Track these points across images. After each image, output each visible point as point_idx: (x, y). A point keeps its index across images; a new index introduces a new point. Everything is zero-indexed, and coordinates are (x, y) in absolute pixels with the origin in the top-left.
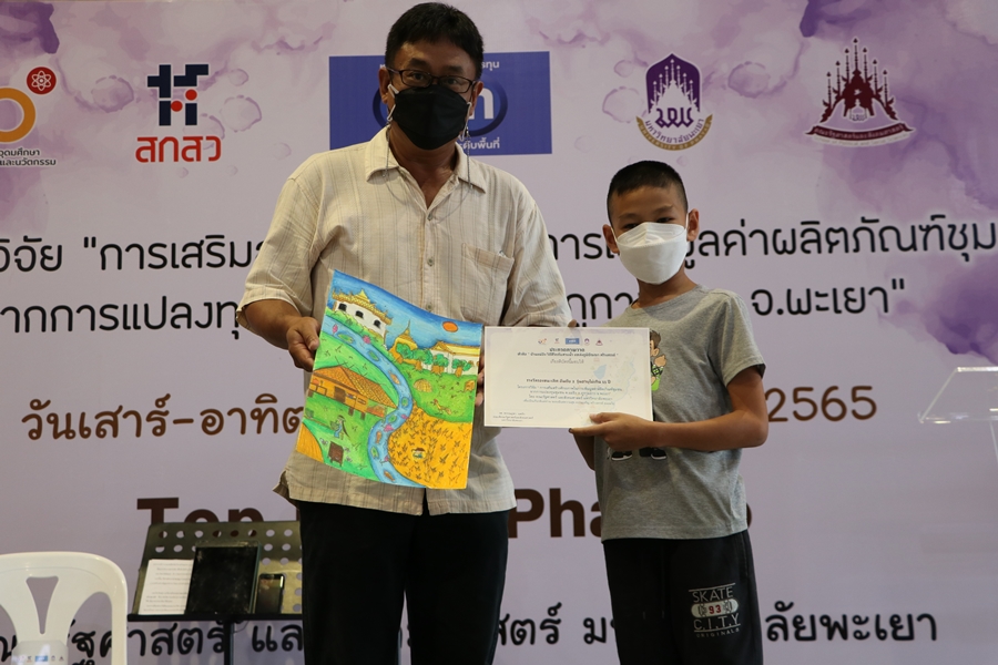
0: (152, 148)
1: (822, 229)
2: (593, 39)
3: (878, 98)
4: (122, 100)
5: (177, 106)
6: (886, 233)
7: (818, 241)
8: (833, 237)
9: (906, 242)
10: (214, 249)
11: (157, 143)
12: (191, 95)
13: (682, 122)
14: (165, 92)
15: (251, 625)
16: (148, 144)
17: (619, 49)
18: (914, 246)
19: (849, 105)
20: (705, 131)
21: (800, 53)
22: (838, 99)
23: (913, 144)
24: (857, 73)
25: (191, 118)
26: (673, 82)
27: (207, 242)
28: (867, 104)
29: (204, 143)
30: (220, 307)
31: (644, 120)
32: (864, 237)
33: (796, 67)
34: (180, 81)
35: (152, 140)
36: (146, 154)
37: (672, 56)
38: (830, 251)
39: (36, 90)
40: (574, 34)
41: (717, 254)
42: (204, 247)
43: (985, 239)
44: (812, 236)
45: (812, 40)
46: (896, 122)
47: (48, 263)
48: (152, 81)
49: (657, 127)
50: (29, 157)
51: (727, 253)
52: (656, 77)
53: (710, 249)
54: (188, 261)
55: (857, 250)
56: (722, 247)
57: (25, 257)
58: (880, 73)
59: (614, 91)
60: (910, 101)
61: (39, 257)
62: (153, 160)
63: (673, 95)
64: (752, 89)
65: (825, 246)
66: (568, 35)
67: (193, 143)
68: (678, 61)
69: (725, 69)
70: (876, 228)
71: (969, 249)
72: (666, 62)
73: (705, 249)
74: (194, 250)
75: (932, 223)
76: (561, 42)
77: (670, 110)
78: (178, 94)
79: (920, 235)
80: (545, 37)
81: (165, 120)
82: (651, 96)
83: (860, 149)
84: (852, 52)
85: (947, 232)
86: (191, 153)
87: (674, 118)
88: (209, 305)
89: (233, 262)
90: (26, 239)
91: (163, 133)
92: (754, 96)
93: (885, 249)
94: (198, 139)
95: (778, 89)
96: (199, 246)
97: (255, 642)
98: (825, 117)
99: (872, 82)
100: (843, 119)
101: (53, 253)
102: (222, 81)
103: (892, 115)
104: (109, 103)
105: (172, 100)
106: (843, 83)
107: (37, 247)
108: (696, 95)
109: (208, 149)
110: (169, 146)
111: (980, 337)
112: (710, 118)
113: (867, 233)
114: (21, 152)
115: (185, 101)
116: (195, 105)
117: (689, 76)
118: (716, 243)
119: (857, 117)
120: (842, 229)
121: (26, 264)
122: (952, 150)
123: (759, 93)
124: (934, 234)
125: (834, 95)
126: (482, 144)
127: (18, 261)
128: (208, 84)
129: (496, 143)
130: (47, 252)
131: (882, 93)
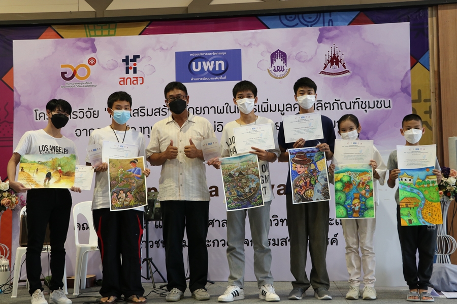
0: (124, 81)
1: (323, 103)
2: (254, 45)
3: (341, 62)
4: (115, 67)
5: (131, 68)
6: (342, 104)
7: (322, 106)
8: (326, 105)
9: (348, 107)
10: (142, 111)
11: (125, 79)
12: (135, 64)
13: (281, 70)
14: (127, 64)
15: (154, 222)
16: (123, 80)
17: (262, 48)
18: (350, 108)
19: (332, 64)
20: (288, 73)
21: (317, 48)
22: (329, 63)
23: (351, 76)
24: (334, 54)
25: (135, 72)
26: (279, 58)
27: (140, 109)
28: (337, 64)
29: (139, 79)
30: (144, 128)
31: (270, 70)
32: (335, 105)
33: (316, 53)
34: (131, 60)
35: (124, 78)
36: (122, 83)
37: (278, 50)
38: (325, 109)
39: (90, 64)
40: (249, 43)
41: (291, 111)
42: (139, 110)
43: (372, 106)
44: (320, 105)
45: (321, 44)
46: (346, 70)
47: (95, 116)
48: (124, 61)
49: (273, 72)
50: (89, 84)
51: (294, 110)
52: (273, 56)
53: (289, 109)
54: (135, 115)
55: (333, 109)
56: (293, 109)
57: (89, 114)
58: (341, 55)
59: (261, 61)
60: (350, 63)
61: (92, 114)
62: (124, 84)
63: (279, 62)
64: (303, 60)
65: (324, 108)
66: (247, 44)
67: (136, 79)
68: (280, 51)
69: (294, 54)
70: (339, 102)
71: (367, 109)
72: (277, 52)
73: (288, 109)
74: (136, 111)
75: (356, 101)
76: (245, 46)
77: (277, 66)
78: (131, 64)
79: (352, 104)
80: (240, 45)
81: (127, 72)
82: (272, 62)
83: (335, 78)
84: (333, 48)
85: (360, 103)
86: (135, 82)
87: (279, 69)
88: (141, 128)
89: (148, 115)
90: (89, 109)
91: (127, 76)
92: (303, 62)
93: (342, 109)
94: (137, 78)
95: (310, 60)
96: (138, 110)
97: (156, 225)
98: (324, 68)
99: (339, 57)
100: (330, 69)
101: (96, 113)
102: (144, 60)
103: (345, 68)
104: (111, 68)
105: (129, 66)
106: (330, 58)
107: (92, 111)
108: (286, 62)
109: (140, 81)
110: (129, 80)
111: (369, 136)
112: (290, 69)
113: (336, 104)
114: (86, 83)
115: (133, 66)
116: (136, 68)
117: (284, 56)
118: (291, 107)
119: (334, 68)
120: (329, 103)
121: (89, 116)
122: (362, 78)
123: (305, 61)
124: (357, 104)
125: (327, 61)
126: (221, 78)
127: (87, 115)
128: (140, 61)
129: (225, 77)
130: (95, 112)
131: (342, 61)
